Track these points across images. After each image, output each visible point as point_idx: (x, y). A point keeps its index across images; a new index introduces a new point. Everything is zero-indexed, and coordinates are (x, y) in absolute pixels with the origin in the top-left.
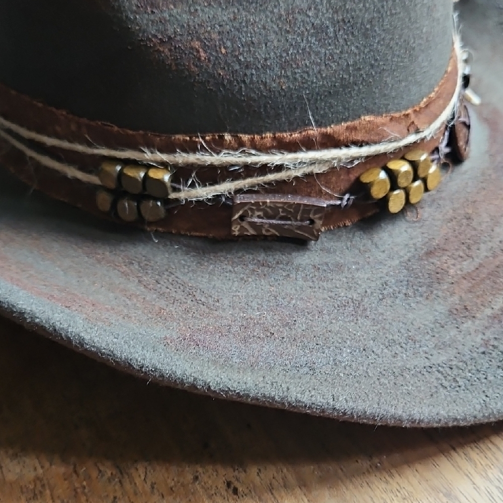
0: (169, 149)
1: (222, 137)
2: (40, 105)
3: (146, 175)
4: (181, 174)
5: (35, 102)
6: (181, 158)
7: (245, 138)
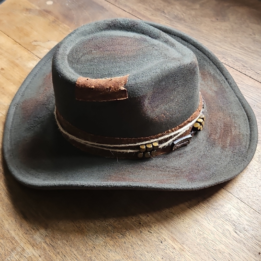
0: (157, 138)
1: (169, 131)
2: (119, 138)
3: (153, 146)
4: (160, 142)
5: (117, 138)
6: (160, 139)
7: (173, 129)
